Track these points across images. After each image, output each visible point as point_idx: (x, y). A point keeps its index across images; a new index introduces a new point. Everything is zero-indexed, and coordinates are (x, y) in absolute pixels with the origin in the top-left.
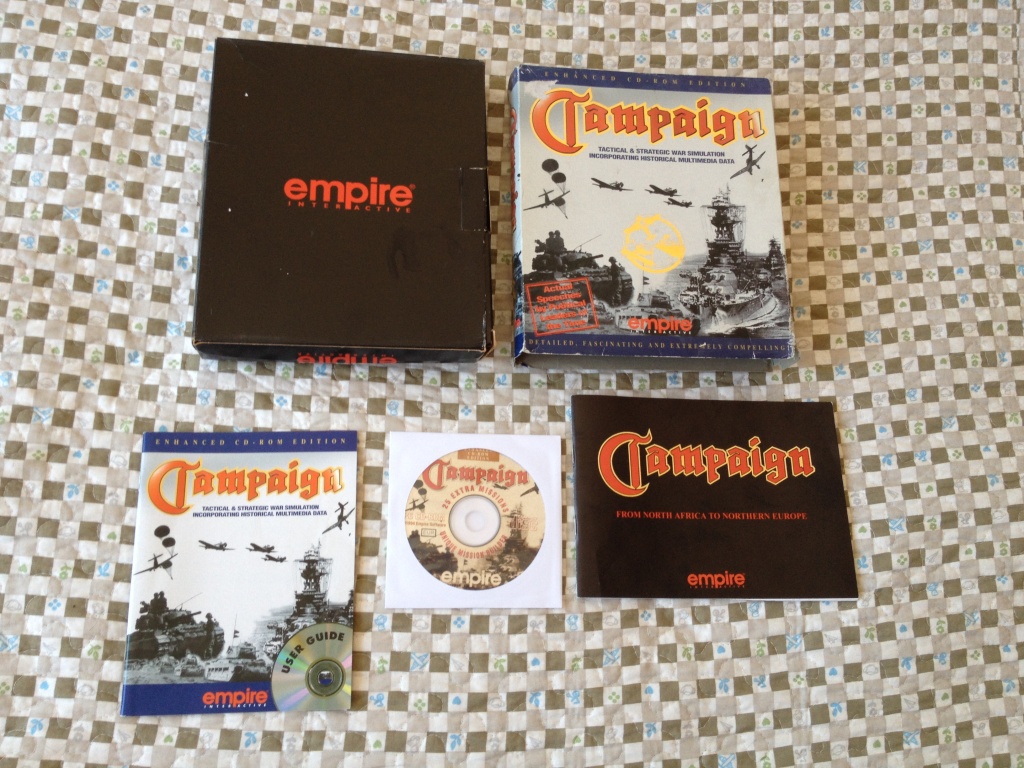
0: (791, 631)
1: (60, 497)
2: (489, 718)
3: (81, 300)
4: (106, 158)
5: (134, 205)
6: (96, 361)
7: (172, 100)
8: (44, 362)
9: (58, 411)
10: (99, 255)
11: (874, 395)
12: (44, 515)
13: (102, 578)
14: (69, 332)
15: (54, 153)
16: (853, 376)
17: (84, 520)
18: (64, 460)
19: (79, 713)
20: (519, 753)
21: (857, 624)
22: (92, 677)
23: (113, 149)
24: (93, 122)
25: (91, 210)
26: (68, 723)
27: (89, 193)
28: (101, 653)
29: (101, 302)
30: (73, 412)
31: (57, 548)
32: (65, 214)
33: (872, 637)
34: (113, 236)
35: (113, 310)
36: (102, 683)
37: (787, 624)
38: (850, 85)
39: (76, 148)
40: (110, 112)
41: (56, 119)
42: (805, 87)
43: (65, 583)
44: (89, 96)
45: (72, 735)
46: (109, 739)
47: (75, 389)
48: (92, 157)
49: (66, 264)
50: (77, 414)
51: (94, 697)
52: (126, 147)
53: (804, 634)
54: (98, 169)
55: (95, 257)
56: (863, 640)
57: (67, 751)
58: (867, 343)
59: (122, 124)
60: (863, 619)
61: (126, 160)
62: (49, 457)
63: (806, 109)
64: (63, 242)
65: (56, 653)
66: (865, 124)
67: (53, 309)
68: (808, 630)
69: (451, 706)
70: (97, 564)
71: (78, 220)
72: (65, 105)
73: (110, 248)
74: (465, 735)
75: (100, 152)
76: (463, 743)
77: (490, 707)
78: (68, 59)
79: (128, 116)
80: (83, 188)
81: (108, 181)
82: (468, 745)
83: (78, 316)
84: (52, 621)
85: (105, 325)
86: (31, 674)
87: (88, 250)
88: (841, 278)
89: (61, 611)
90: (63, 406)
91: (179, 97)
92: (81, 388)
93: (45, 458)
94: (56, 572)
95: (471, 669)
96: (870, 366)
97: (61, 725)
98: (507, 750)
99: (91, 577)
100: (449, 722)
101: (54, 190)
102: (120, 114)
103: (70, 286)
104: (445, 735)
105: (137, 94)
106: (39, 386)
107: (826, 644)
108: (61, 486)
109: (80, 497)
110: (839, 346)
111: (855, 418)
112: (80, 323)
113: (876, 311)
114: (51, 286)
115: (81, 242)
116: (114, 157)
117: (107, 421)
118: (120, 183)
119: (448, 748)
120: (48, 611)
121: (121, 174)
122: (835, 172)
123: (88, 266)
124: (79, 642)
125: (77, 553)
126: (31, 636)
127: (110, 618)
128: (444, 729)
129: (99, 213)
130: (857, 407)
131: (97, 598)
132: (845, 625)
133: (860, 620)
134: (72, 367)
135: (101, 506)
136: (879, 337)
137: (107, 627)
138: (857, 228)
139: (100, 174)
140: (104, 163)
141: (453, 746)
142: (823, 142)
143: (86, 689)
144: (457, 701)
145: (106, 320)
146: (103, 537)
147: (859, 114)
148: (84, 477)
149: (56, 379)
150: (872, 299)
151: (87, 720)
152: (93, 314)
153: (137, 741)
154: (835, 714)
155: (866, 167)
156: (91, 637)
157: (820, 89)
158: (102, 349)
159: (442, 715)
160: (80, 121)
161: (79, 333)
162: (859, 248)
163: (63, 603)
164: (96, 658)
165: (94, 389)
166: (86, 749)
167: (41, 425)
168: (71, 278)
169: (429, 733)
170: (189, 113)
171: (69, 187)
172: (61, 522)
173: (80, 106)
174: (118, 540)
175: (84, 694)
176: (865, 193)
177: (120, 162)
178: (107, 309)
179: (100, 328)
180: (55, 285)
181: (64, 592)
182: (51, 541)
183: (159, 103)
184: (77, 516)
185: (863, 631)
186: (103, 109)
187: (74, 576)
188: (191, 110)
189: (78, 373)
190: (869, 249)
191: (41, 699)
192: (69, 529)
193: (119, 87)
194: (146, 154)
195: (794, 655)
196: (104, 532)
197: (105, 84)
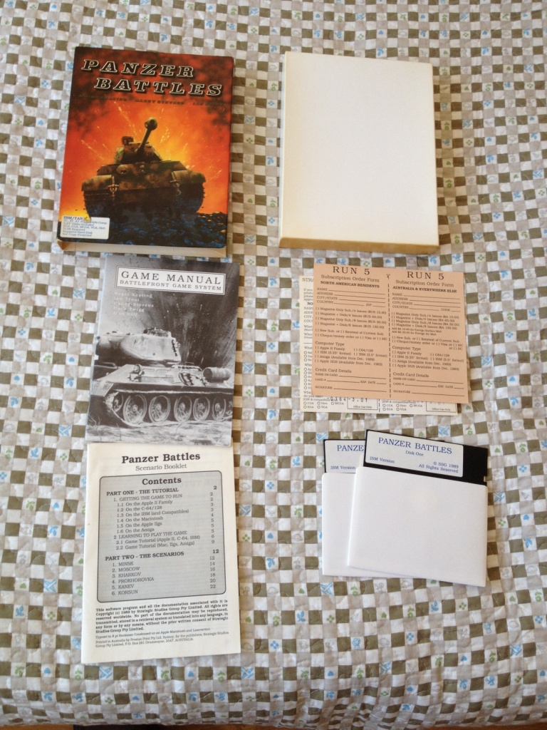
0: (485, 354)
1: (22, 270)
2: (293, 402)
3: (27, 152)
4: (40, 66)
5: (57, 94)
6: (37, 188)
7: (79, 28)
8: (6, 188)
9: (17, 219)
10: (37, 124)
11: (539, 211)
12: (12, 280)
13: (51, 317)
14: (21, 171)
15: (7, 62)
16: (525, 199)
17: (38, 282)
18: (24, 248)
19: (40, 395)
20: (312, 422)
21: (528, 350)
22: (46, 374)
23: (44, 60)
24: (30, 43)
25: (31, 98)
26: (34, 400)
27: (30, 88)
28: (51, 360)
29: (39, 153)
30: (27, 219)
31: (22, 300)
32: (15, 100)
33: (538, 359)
34: (45, 113)
35: (46, 157)
36: (53, 377)
37: (482, 349)
38: (522, 15)
39: (21, 60)
40: (41, 36)
41: (7, 42)
42: (491, 17)
43: (27, 320)
44: (27, 27)
45: (37, 406)
46: (59, 410)
47: (27, 205)
48: (31, 65)
49: (17, 130)
50: (29, 220)
51: (49, 385)
52: (51, 59)
53: (494, 356)
54: (35, 73)
55: (34, 126)
56: (532, 361)
57: (34, 416)
58: (534, 178)
59: (49, 44)
60: (532, 347)
61: (52, 66)
62: (14, 247)
63: (492, 31)
64: (14, 117)
65: (24, 360)
66: (532, 40)
67: (9, 156)
68: (496, 353)
69: (269, 394)
70: (47, 309)
71: (24, 104)
72: (13, 33)
73: (44, 120)
74: (278, 411)
75: (36, 62)
76: (277, 415)
77: (293, 395)
78: (14, 6)
79: (52, 39)
80: (27, 84)
81: (41, 80)
82: (280, 417)
83: (25, 161)
84: (21, 342)
85: (42, 166)
86: (8, 372)
87: (30, 122)
88: (517, 136)
89: (26, 335)
90: (21, 216)
91: (83, 26)
92: (30, 204)
93: (12, 247)
94: (22, 313)
95: (281, 374)
96: (537, 192)
97: (29, 402)
98: (305, 420)
99: (44, 316)
100: (268, 402)
101: (8, 85)
102: (47, 37)
103: (19, 143)
104: (266, 410)
105: (57, 24)
106: (5, 203)
107: (508, 361)
108: (22, 263)
109: (34, 269)
110: (516, 180)
111: (528, 225)
112: (27, 165)
113: (541, 157)
114: (8, 143)
115: (25, 117)
116: (44, 65)
117: (48, 225)
118: (49, 81)
119: (268, 418)
120: (18, 335)
121: (49, 76)
122: (511, 71)
123: (30, 131)
124: (38, 354)
125: (34, 302)
126: (7, 350)
127: (56, 340)
128: (265, 407)
129: (37, 100)
130: (529, 218)
131: (48, 329)
132: (521, 351)
133: (530, 348)
134: (24, 191)
135: (47, 275)
136: (543, 173)
137: (54, 345)
138: (528, 104)
139: (36, 75)
140: (38, 68)
141: (271, 416)
142: (503, 52)
143: (44, 381)
144: (273, 391)
145: (43, 163)
146: (50, 292)
147: (528, 34)
148: (37, 258)
149: (14, 199)
150: (538, 150)
151: (46, 398)
152: (34, 160)
153: (76, 411)
154: (513, 404)
155: (532, 68)
156: (45, 351)
157: (501, 17)
158: (41, 181)
159: (264, 399)
160: (22, 43)
161: (26, 171)
162: (529, 118)
163: (27, 331)
164: (49, 363)
165: (39, 205)
166: (46, 416)
167: (8, 227)
168: (20, 138)
169: (256, 409)
170: (90, 36)
171: (17, 84)
172: (23, 284)
173: (22, 33)
174: (59, 295)
175: (42, 383)
176: (533, 83)
177: (48, 68)
178: (42, 157)
179: (39, 168)
180: (10, 142)
181: (27, 325)
182: (18, 295)
183: (71, 30)
184: (33, 280)
185: (532, 355)
186: (36, 35)
187: (33, 316)
188: (91, 34)
189: (27, 196)
190: (536, 118)
191: (15, 386)
192: (29, 288)
193: (46, 21)
194: (64, 62)
195: (487, 369)
196: (50, 290)
197: (37, 19)
